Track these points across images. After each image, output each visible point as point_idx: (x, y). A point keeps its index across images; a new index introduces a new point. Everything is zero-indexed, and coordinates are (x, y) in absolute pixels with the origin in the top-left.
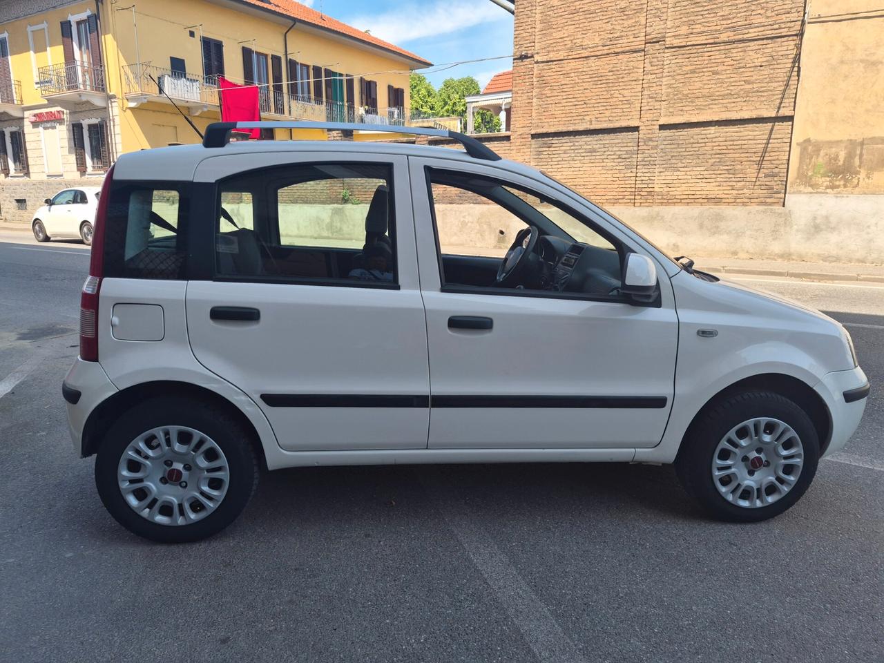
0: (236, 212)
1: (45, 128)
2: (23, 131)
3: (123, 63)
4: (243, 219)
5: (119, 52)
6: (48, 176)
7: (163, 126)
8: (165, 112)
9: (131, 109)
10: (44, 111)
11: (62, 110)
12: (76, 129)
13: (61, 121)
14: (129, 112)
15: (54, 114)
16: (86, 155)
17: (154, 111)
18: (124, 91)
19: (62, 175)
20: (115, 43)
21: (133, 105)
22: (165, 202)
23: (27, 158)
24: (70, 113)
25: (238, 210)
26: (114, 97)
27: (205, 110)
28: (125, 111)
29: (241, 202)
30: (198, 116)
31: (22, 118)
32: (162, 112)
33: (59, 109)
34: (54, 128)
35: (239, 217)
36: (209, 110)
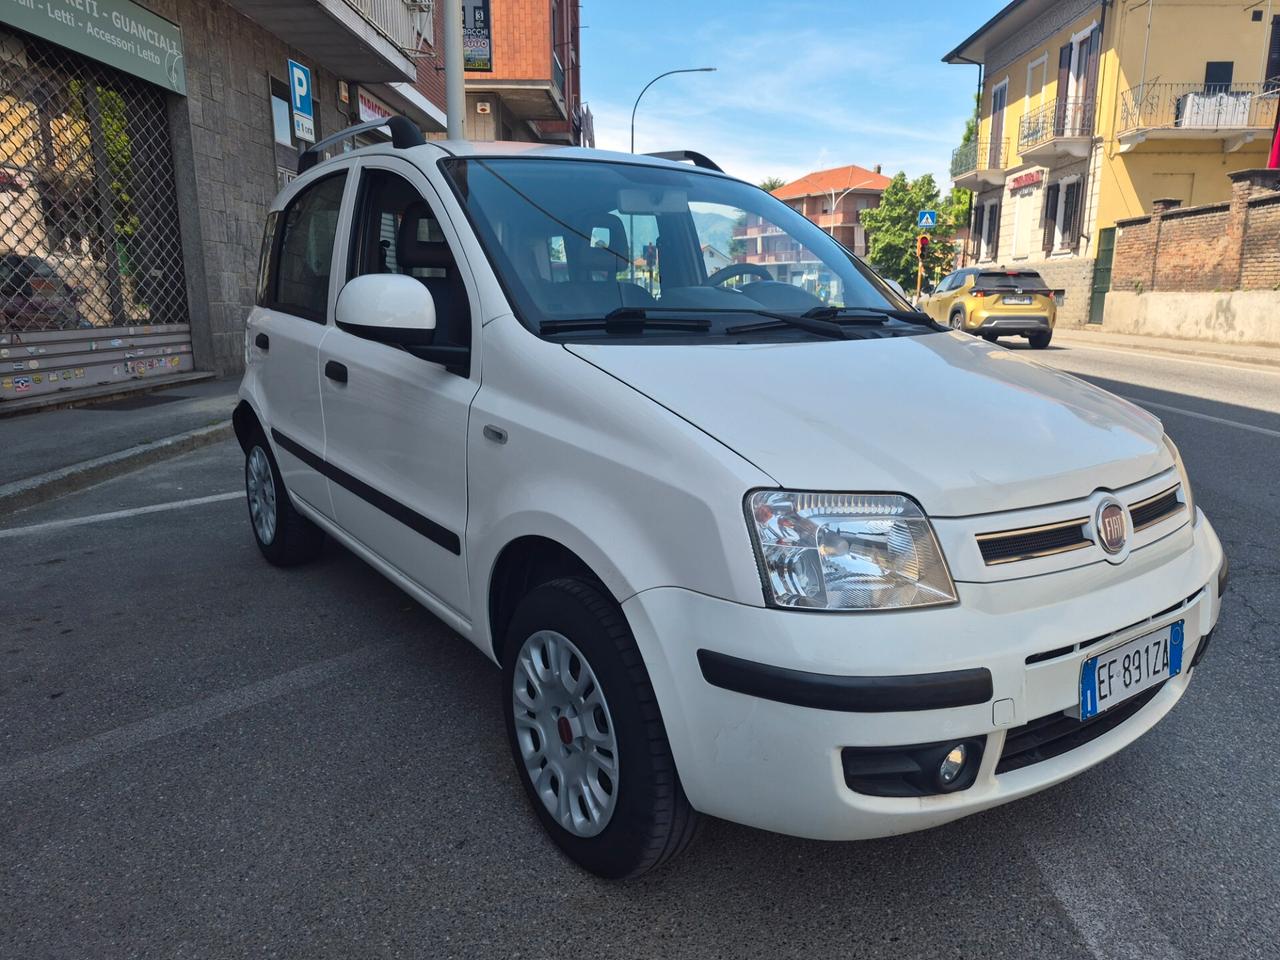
0: (1225, 304)
1: (1023, 196)
2: (1001, 203)
3: (1124, 86)
4: (1234, 317)
5: (1122, 72)
6: (1014, 259)
7: (1172, 174)
8: (1180, 153)
9: (1123, 155)
10: (1022, 173)
11: (1042, 168)
12: (1052, 191)
13: (1038, 184)
14: (1119, 159)
15: (1032, 176)
16: (1057, 228)
17: (1160, 153)
18: (1117, 129)
19: (1026, 258)
20: (1118, 61)
21: (1124, 148)
22: (1132, 290)
23: (998, 237)
24: (1050, 172)
25: (1229, 303)
26: (1100, 140)
27: (1250, 139)
28: (1112, 159)
29: (1237, 288)
30: (1238, 152)
31: (1003, 186)
32: (1174, 153)
33: (1038, 168)
34: (1030, 194)
35: (1229, 315)
36: (1255, 140)
